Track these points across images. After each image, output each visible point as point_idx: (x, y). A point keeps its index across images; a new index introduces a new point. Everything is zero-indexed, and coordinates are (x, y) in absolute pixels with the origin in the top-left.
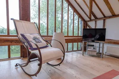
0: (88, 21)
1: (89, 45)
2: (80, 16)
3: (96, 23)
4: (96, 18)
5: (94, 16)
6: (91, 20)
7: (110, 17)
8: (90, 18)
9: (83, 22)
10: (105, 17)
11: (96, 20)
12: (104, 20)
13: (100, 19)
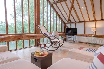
0: (67, 23)
1: (69, 37)
2: (62, 20)
3: (71, 25)
4: (71, 22)
5: (70, 21)
6: (68, 23)
7: (78, 22)
8: (68, 22)
9: (63, 24)
10: (76, 22)
11: (71, 23)
12: (75, 24)
13: (73, 23)
